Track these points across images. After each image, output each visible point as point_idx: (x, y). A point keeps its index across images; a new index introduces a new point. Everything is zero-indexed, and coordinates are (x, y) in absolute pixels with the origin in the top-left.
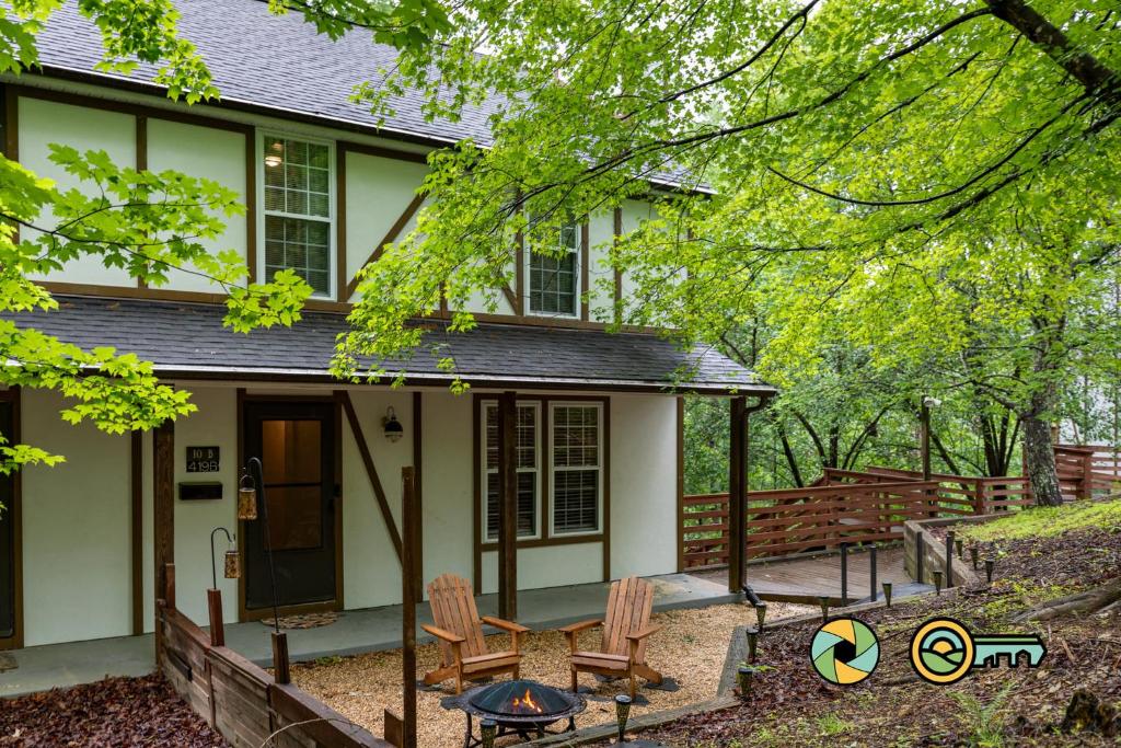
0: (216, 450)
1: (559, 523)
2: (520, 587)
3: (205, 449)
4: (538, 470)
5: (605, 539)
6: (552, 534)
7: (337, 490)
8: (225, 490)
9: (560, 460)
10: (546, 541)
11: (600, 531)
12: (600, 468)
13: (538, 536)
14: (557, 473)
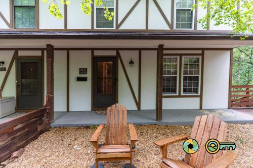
0: (86, 69)
1: (185, 91)
2: (163, 108)
3: (83, 69)
4: (178, 76)
5: (201, 97)
6: (182, 94)
7: (117, 80)
8: (88, 79)
9: (185, 73)
10: (180, 96)
11: (199, 94)
12: (200, 76)
13: (177, 94)
14: (184, 77)
